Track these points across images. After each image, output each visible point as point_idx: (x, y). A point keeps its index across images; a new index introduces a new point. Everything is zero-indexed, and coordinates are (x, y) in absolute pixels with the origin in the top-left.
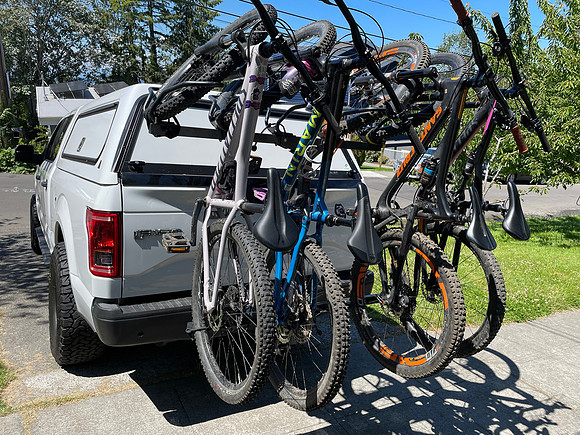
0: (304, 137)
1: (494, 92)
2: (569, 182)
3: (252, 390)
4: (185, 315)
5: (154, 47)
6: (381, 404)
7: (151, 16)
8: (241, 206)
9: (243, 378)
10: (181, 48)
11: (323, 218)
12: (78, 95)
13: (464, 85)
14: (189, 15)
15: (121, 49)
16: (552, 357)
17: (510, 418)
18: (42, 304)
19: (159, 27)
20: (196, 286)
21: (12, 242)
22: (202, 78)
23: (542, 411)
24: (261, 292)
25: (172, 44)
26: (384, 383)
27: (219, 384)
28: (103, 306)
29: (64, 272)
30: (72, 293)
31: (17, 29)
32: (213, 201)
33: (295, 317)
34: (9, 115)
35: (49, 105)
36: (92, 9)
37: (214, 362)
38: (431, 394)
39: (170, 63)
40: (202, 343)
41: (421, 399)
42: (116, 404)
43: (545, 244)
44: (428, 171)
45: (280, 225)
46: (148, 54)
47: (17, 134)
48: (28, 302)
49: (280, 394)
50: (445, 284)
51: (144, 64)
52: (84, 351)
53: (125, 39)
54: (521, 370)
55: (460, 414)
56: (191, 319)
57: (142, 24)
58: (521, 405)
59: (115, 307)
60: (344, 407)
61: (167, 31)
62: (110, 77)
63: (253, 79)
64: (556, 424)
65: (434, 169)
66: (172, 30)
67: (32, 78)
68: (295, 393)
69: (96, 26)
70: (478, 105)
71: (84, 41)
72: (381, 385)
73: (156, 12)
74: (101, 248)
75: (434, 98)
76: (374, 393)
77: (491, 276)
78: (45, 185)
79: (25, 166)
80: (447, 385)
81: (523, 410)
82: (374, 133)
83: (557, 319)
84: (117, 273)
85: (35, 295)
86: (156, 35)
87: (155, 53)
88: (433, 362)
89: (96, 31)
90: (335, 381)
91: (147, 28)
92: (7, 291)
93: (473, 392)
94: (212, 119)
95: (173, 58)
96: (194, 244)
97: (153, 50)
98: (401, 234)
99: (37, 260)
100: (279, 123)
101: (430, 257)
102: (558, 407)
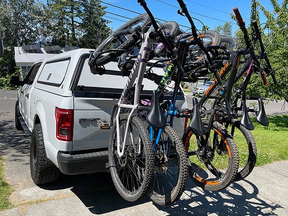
0: (165, 76)
1: (253, 56)
2: (279, 99)
3: (142, 194)
4: (105, 159)
5: (73, 29)
6: (193, 205)
7: (73, 13)
8: (137, 107)
9: (137, 189)
10: (87, 30)
11: (175, 114)
12: (36, 51)
13: (240, 53)
14: (91, 13)
15: (57, 29)
16: (273, 183)
17: (255, 211)
18: (24, 155)
19: (77, 19)
20: (111, 146)
21: (5, 124)
22: (119, 47)
23: (270, 209)
24: (148, 148)
25: (82, 28)
26: (194, 195)
27: (123, 192)
28: (63, 155)
29: (40, 139)
30: (44, 148)
31: (6, 18)
32: (121, 104)
33: (160, 161)
34: (2, 61)
35: (21, 56)
36: (43, 9)
37: (120, 182)
38: (217, 200)
39: (81, 37)
40: (113, 173)
41: (212, 202)
42: (65, 204)
43: (267, 129)
44: (221, 93)
45: (158, 116)
46: (70, 32)
47: (6, 70)
48: (16, 154)
49: (151, 197)
50: (229, 146)
51: (68, 37)
52: (49, 177)
53: (59, 24)
54: (259, 189)
55: (231, 210)
56: (108, 161)
57: (68, 17)
58: (260, 206)
59: (69, 155)
60: (175, 206)
61: (80, 21)
62: (51, 43)
63: (145, 49)
64: (276, 215)
65: (224, 92)
66: (83, 20)
67: (12, 42)
68: (159, 197)
69: (45, 17)
70: (244, 62)
71: (39, 25)
72: (193, 196)
73: (75, 12)
74: (63, 127)
75: (224, 58)
76: (189, 199)
77: (250, 143)
78: (27, 96)
79: (10, 86)
80: (224, 196)
81: (261, 208)
82: (193, 74)
83: (274, 165)
84: (70, 139)
85: (20, 150)
86: (75, 23)
87: (74, 31)
88: (223, 183)
89: (45, 20)
90: (180, 190)
91: (70, 19)
92: (6, 148)
93: (236, 200)
94: (119, 66)
95: (83, 34)
96: (112, 125)
97: (73, 30)
98: (208, 122)
99: (19, 133)
100: (150, 69)
101: (222, 133)
102: (278, 207)
